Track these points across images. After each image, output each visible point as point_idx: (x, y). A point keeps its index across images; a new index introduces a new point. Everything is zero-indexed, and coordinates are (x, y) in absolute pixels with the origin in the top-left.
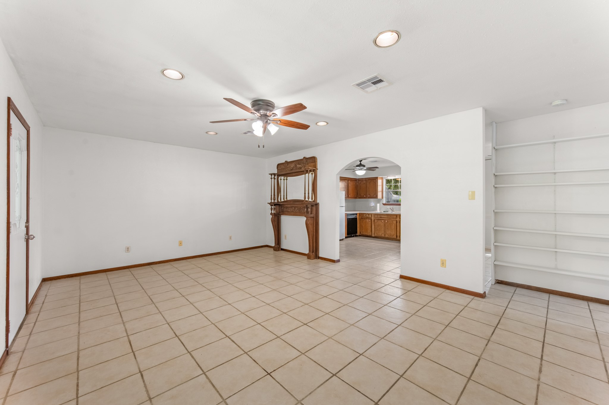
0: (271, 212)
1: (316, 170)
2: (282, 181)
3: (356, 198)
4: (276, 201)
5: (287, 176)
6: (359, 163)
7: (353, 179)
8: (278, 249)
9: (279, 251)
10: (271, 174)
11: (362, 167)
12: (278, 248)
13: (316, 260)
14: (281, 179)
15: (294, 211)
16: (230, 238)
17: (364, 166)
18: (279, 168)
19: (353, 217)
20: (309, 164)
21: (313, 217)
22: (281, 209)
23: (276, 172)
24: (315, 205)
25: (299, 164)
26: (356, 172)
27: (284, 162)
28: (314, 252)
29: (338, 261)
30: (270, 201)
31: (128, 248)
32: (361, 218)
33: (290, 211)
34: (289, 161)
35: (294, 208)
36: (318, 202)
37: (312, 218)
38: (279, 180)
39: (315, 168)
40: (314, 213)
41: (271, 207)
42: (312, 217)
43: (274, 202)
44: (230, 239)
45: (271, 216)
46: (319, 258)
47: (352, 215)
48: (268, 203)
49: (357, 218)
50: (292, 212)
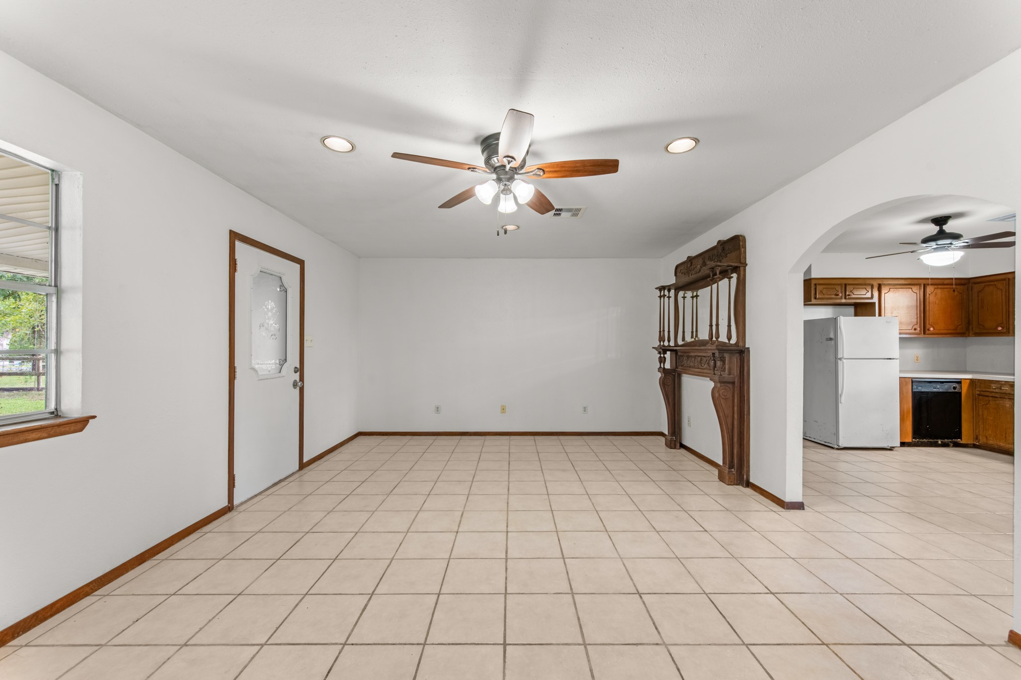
0: (659, 366)
1: (742, 269)
2: (689, 300)
3: (963, 334)
4: (672, 344)
5: (697, 289)
6: (933, 229)
7: (946, 282)
8: (673, 445)
9: (675, 448)
10: (662, 288)
11: (948, 241)
12: (673, 442)
13: (740, 487)
14: (684, 297)
15: (700, 367)
16: (585, 409)
17: (956, 237)
18: (678, 274)
19: (941, 390)
20: (728, 255)
21: (733, 383)
22: (679, 360)
23: (672, 280)
24: (741, 353)
25: (710, 259)
26: (922, 257)
27: (685, 259)
28: (735, 467)
29: (799, 506)
30: (657, 344)
31: (438, 408)
32: (979, 395)
33: (692, 364)
34: (694, 255)
35: (699, 358)
36: (747, 346)
37: (730, 386)
38: (680, 300)
39: (741, 263)
40: (735, 374)
41: (659, 355)
42: (729, 383)
43: (669, 346)
44: (585, 411)
45: (659, 375)
46: (749, 484)
47: (934, 385)
48: (653, 348)
49: (960, 394)
50: (696, 368)
